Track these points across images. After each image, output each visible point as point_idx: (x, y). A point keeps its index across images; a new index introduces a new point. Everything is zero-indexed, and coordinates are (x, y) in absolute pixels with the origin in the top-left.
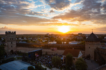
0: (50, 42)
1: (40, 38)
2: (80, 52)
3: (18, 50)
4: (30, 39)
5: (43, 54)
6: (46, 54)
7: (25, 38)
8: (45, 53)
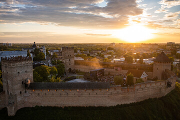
0: (116, 58)
1: (100, 52)
2: (144, 73)
3: (76, 69)
4: (85, 52)
5: (105, 73)
6: (109, 74)
7: (78, 51)
8: (107, 73)
